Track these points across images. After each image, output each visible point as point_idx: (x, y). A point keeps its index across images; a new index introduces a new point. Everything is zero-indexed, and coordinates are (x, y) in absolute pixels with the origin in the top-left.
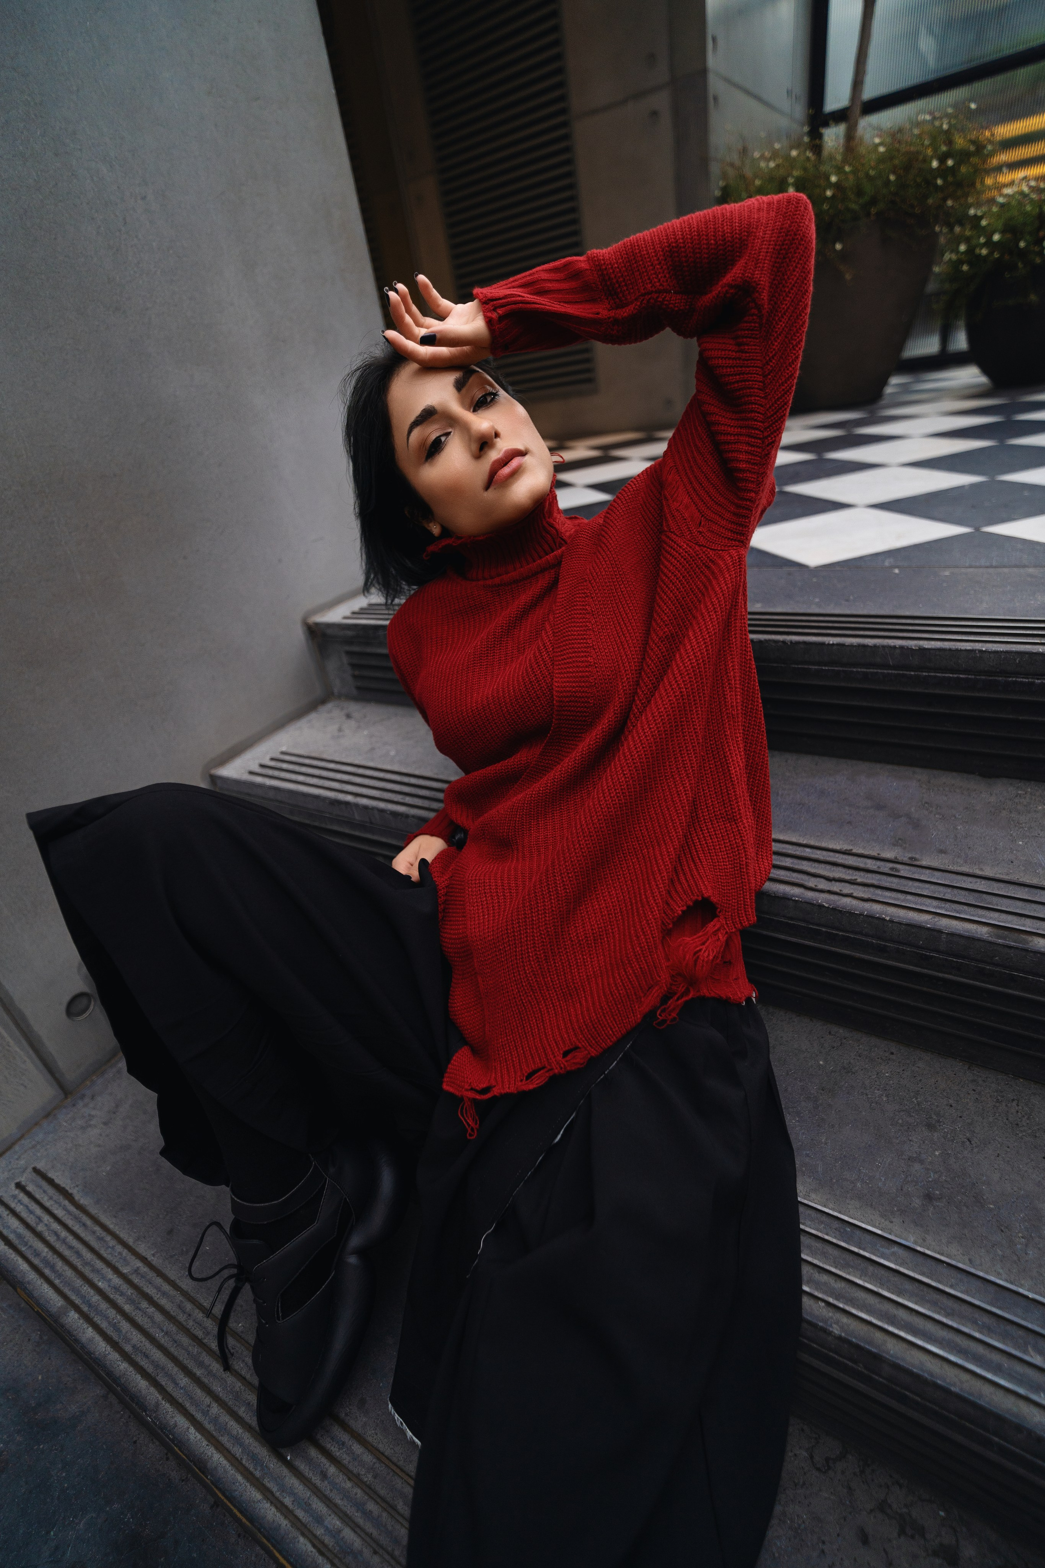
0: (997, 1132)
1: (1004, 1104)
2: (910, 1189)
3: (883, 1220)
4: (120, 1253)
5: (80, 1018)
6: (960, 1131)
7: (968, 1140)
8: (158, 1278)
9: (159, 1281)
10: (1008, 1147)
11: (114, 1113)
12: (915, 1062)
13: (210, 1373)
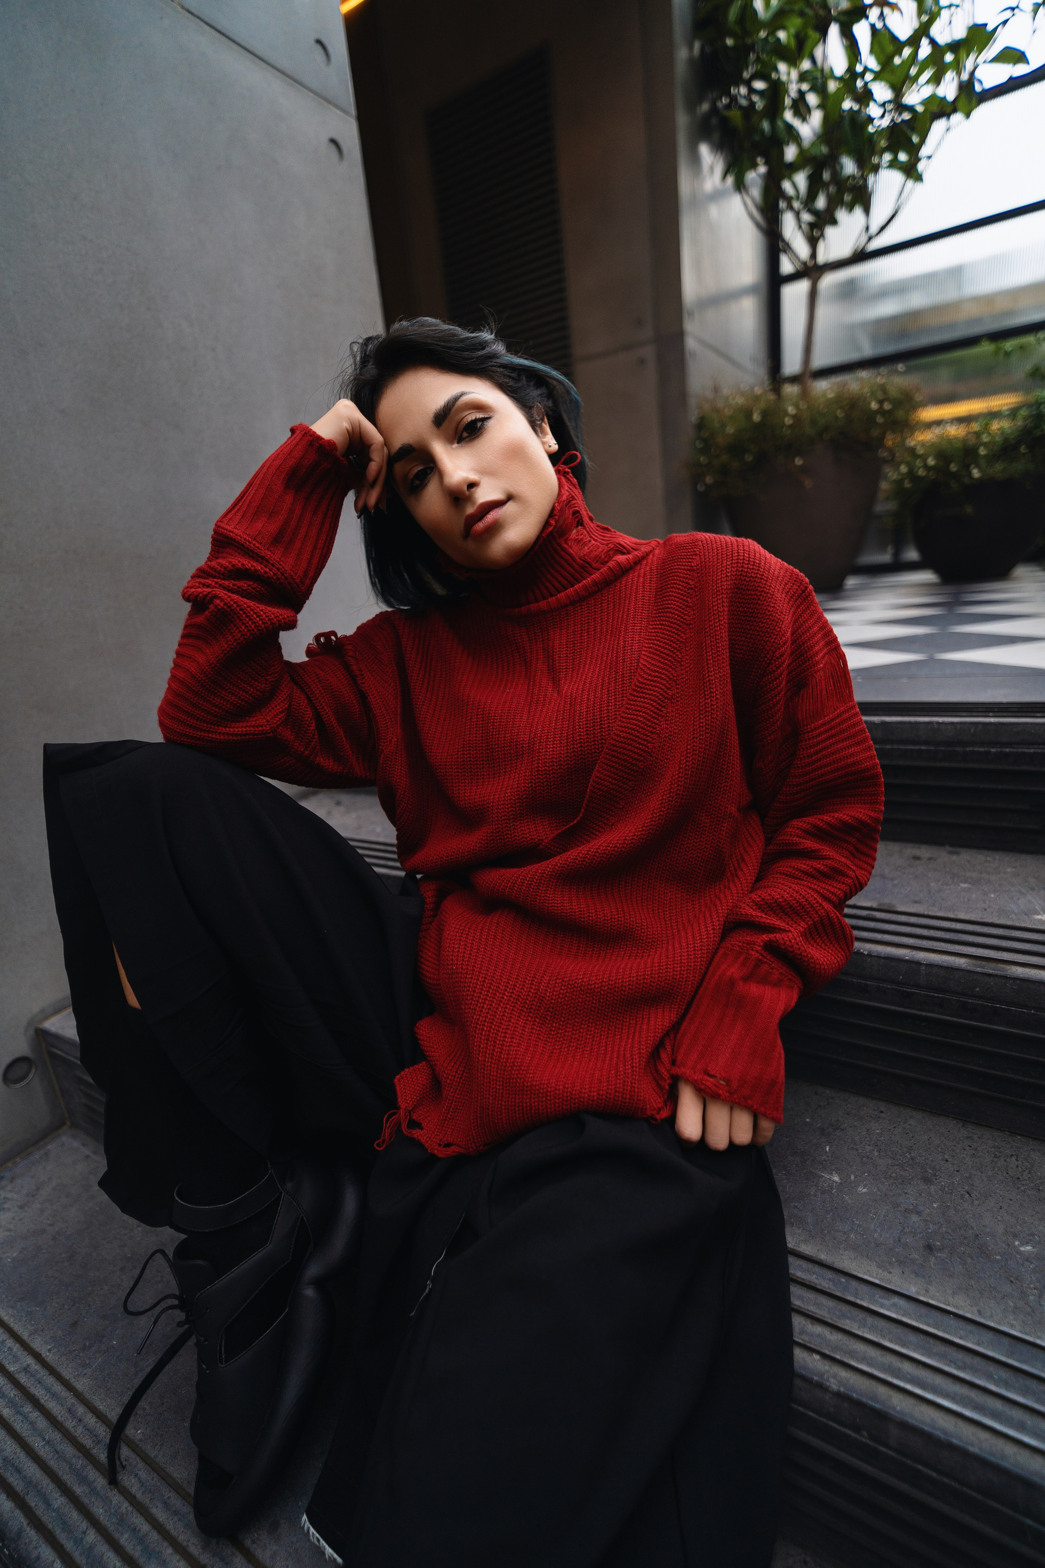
0: (997, 1185)
1: (1002, 1159)
2: (908, 1240)
3: (880, 1271)
4: (10, 1349)
5: (17, 1086)
6: (958, 1184)
7: (968, 1193)
8: (50, 1377)
9: (50, 1380)
10: (1011, 1200)
11: (33, 1196)
12: (906, 1119)
13: (93, 1491)
